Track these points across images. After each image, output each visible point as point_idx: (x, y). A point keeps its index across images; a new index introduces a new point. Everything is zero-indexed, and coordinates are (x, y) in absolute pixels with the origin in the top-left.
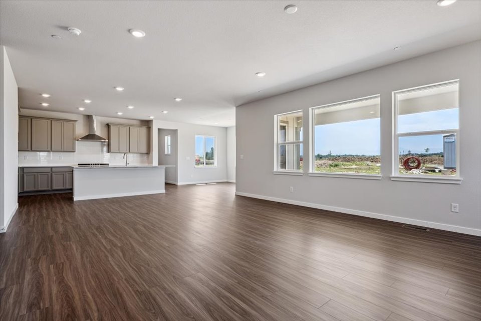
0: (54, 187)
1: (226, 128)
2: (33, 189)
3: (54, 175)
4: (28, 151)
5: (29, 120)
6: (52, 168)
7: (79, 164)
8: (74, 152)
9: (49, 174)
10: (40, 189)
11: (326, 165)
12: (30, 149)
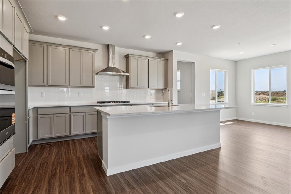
0: (73, 133)
1: (236, 62)
2: (49, 136)
3: (72, 117)
4: (44, 86)
5: (46, 48)
6: (70, 107)
7: (98, 102)
8: (93, 87)
9: (67, 115)
10: (57, 135)
11: (265, 99)
12: (45, 83)
